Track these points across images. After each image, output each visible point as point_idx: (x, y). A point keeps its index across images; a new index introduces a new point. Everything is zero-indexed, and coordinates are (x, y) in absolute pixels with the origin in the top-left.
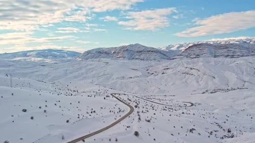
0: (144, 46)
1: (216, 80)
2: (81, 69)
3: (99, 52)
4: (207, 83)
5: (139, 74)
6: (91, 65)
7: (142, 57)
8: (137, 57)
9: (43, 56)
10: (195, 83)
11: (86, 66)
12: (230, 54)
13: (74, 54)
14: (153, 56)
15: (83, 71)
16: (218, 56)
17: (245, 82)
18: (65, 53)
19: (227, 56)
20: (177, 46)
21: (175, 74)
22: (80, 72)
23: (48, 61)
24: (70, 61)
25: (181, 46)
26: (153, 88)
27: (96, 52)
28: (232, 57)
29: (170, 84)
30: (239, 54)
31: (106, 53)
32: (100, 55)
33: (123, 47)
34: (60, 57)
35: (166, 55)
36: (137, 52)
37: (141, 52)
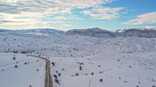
0: (101, 29)
3: (75, 32)
4: (125, 49)
5: (93, 43)
7: (99, 35)
8: (96, 35)
9: (43, 32)
10: (119, 49)
13: (61, 32)
14: (106, 35)
16: (142, 37)
17: (145, 50)
18: (56, 31)
20: (122, 30)
21: (111, 44)
23: (46, 35)
24: (58, 35)
27: (73, 31)
28: (150, 37)
29: (106, 49)
30: (154, 36)
31: (79, 32)
33: (89, 29)
34: (53, 33)
35: (112, 35)
36: (97, 32)
37: (99, 32)
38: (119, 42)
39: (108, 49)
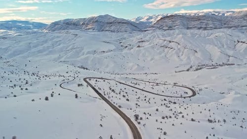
0: (114, 17)
1: (199, 55)
2: (46, 41)
3: (67, 24)
4: (189, 58)
5: (112, 47)
6: (58, 37)
7: (112, 28)
8: (107, 29)
10: (175, 57)
11: (53, 39)
12: (202, 26)
13: (40, 26)
14: (124, 27)
15: (50, 43)
16: (191, 28)
17: (229, 56)
18: (31, 24)
19: (200, 28)
20: (146, 18)
21: (153, 47)
22: (45, 45)
23: (12, 33)
24: (35, 32)
25: (151, 18)
26: (131, 64)
27: (64, 23)
28: (205, 29)
29: (149, 59)
30: (211, 26)
31: (74, 24)
32: (68, 27)
33: (92, 18)
34: (25, 29)
35: (137, 27)
36: (108, 23)
37: (111, 23)
38: (170, 42)
39: (152, 59)
